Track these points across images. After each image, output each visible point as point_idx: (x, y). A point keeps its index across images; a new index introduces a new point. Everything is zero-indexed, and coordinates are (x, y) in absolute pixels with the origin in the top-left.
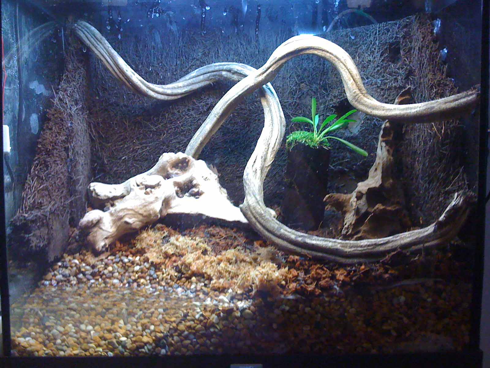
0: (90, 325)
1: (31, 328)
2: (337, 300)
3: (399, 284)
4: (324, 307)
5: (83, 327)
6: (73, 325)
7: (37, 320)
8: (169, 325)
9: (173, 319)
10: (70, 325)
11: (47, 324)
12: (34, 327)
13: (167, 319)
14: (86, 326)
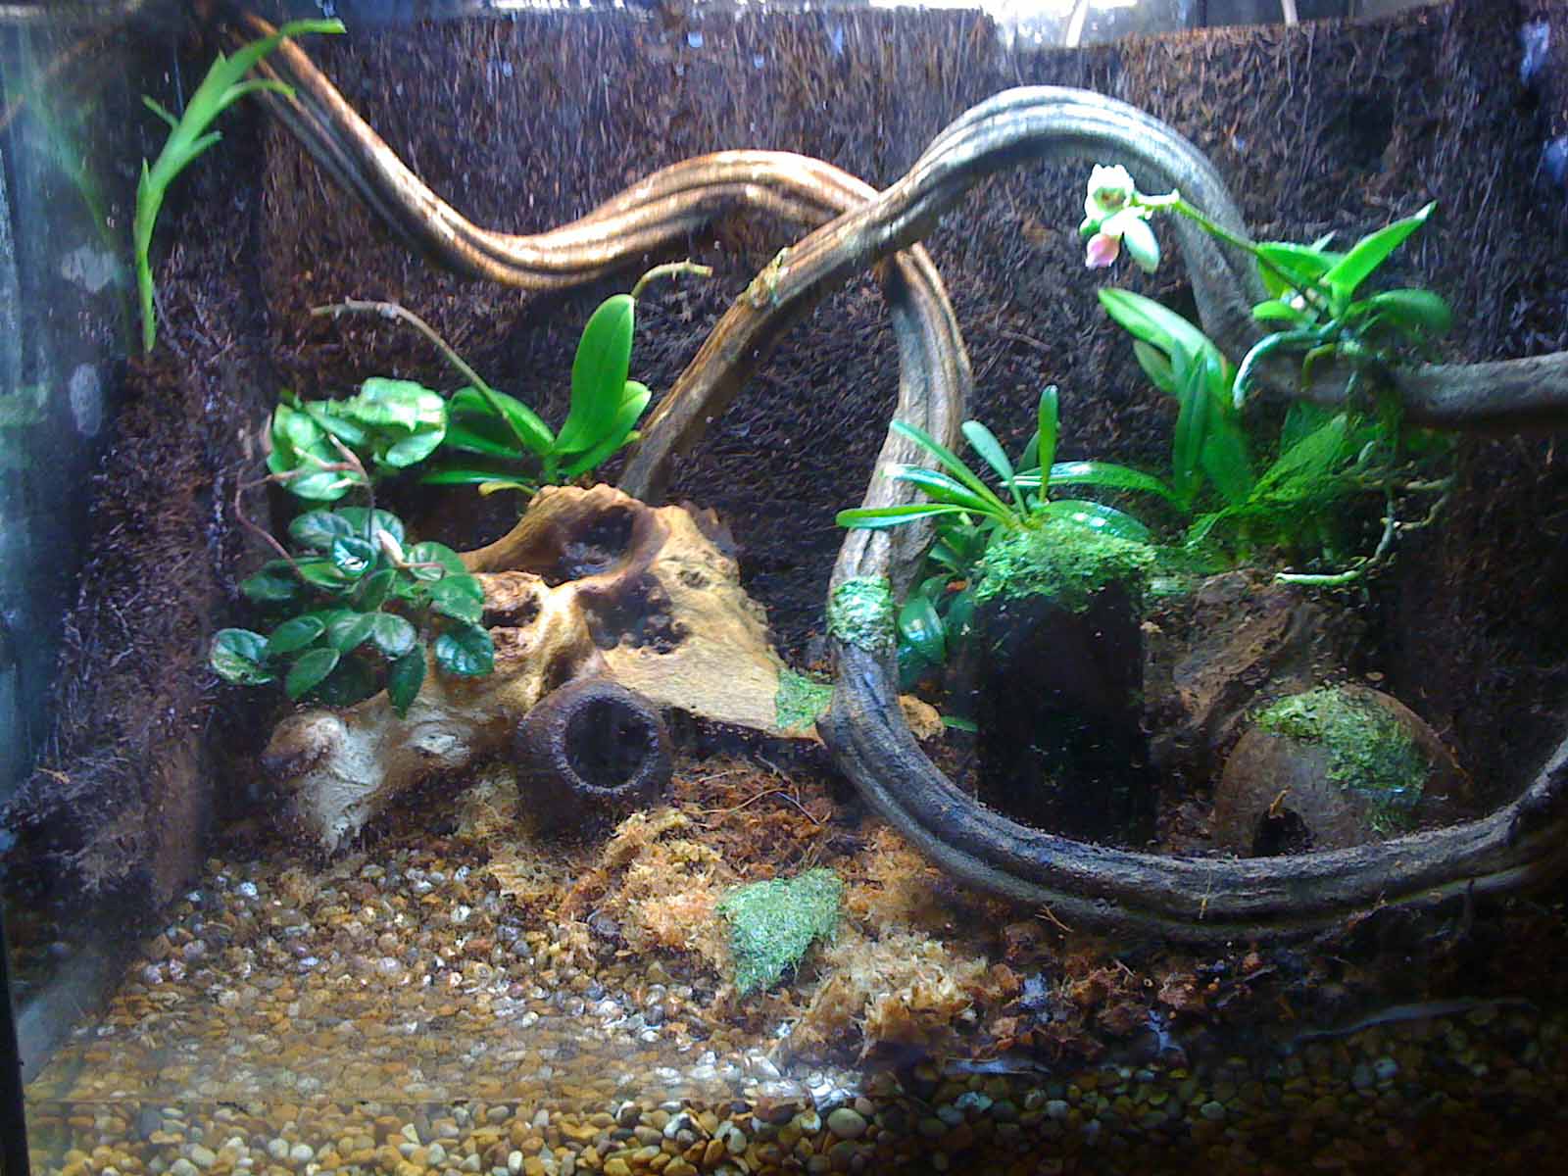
0: (303, 1140)
1: (102, 1151)
2: (1158, 1074)
3: (1377, 1019)
4: (1112, 1098)
5: (278, 1146)
6: (247, 1142)
7: (120, 1124)
8: (573, 1154)
9: (587, 1132)
10: (235, 1142)
11: (158, 1138)
12: (112, 1145)
13: (568, 1129)
14: (291, 1143)
